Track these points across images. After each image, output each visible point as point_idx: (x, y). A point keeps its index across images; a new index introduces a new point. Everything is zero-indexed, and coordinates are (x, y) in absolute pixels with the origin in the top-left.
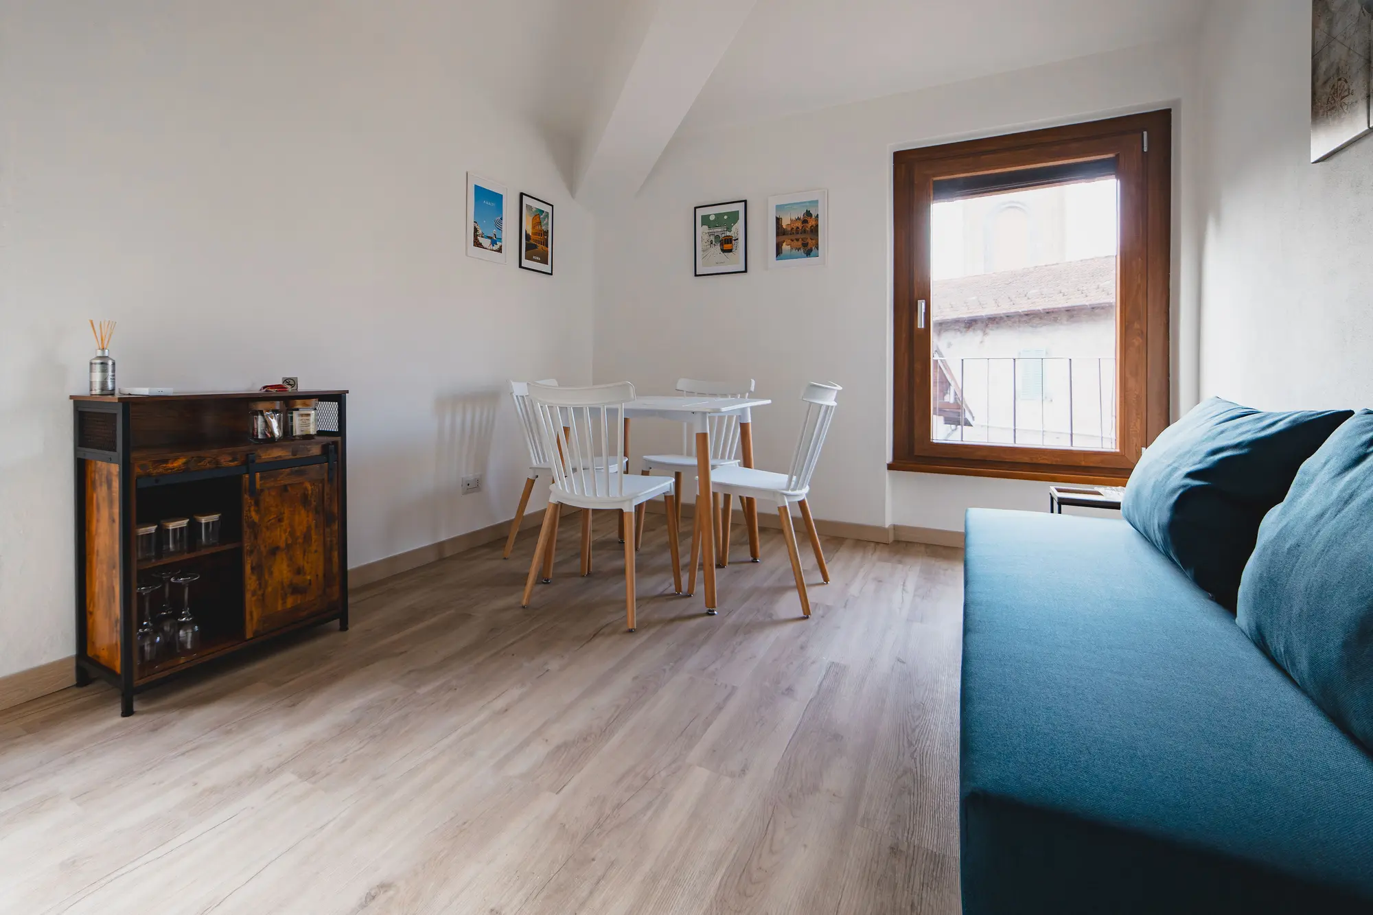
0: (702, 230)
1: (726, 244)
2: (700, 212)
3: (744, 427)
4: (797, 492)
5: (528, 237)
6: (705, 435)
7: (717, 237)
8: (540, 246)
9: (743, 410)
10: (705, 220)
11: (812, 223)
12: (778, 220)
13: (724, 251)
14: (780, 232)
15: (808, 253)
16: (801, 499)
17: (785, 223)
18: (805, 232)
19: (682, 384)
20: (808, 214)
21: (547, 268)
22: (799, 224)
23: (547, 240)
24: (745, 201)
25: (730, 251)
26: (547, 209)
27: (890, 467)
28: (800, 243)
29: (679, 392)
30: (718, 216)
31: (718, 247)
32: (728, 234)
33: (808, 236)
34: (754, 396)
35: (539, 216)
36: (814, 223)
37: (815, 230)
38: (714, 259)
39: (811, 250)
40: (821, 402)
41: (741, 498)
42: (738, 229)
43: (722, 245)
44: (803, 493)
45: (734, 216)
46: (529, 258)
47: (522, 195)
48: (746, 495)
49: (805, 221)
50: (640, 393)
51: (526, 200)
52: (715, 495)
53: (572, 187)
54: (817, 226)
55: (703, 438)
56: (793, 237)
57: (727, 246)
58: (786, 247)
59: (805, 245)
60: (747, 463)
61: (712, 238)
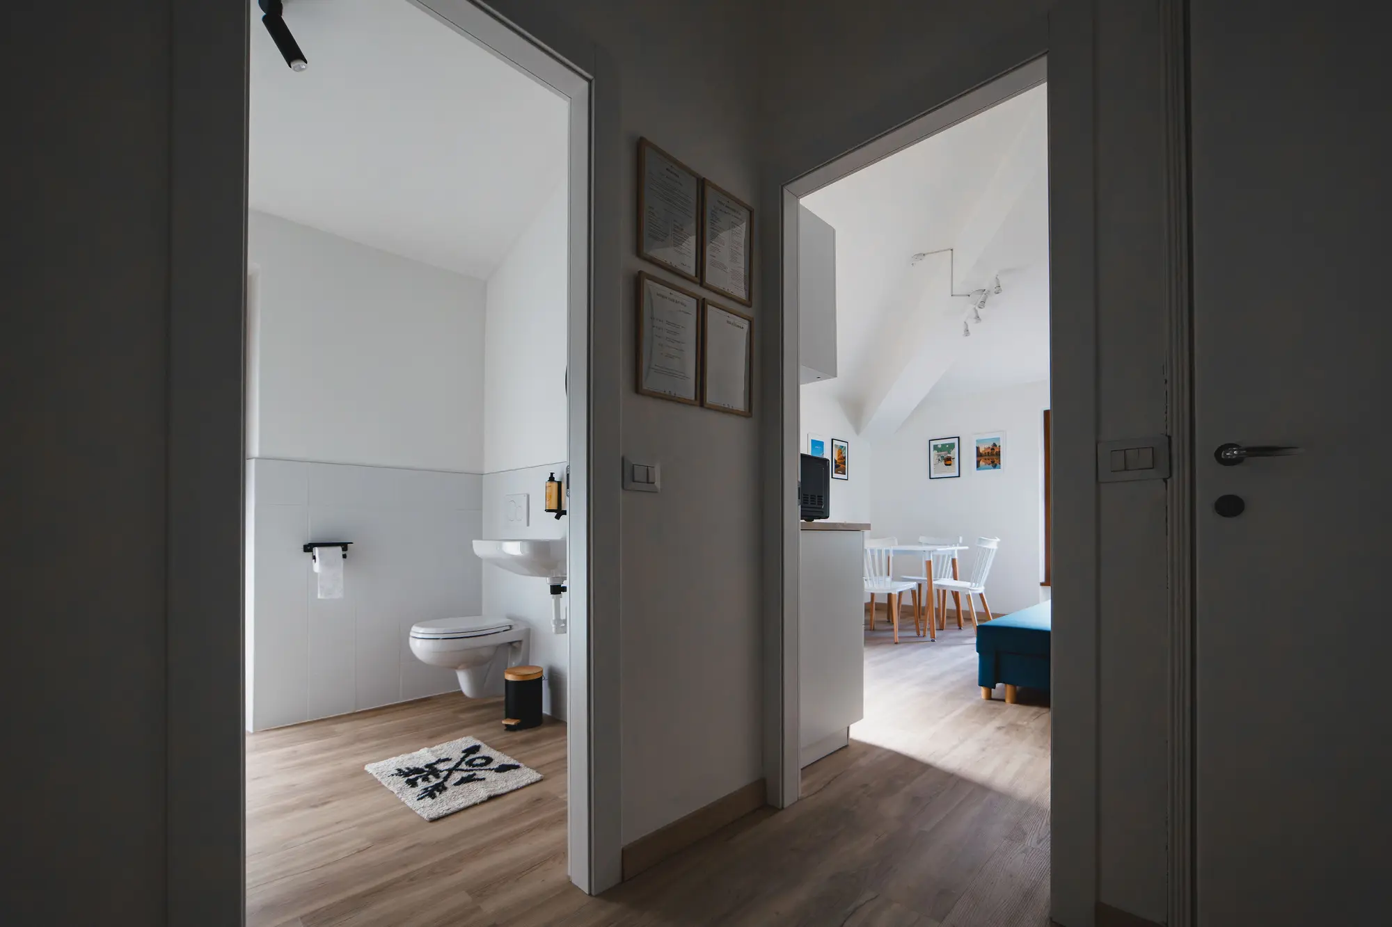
0: (933, 453)
1: (948, 461)
2: (933, 443)
3: (954, 561)
4: (979, 588)
5: (836, 461)
6: (930, 561)
7: (942, 457)
8: (842, 466)
9: (953, 551)
10: (936, 447)
11: (996, 450)
12: (978, 448)
13: (946, 465)
14: (979, 455)
15: (995, 466)
16: (980, 592)
17: (982, 450)
18: (992, 455)
19: (922, 539)
20: (995, 445)
21: (845, 477)
22: (990, 451)
23: (845, 462)
24: (959, 437)
25: (950, 465)
26: (844, 445)
27: (1042, 584)
28: (990, 462)
29: (920, 544)
30: (943, 445)
31: (943, 463)
32: (949, 455)
33: (994, 457)
34: (961, 545)
35: (841, 449)
36: (998, 450)
37: (998, 454)
38: (940, 469)
39: (996, 465)
40: (985, 546)
41: (952, 592)
42: (954, 454)
43: (945, 462)
44: (981, 590)
45: (952, 446)
46: (836, 473)
47: (832, 440)
48: (954, 590)
49: (993, 449)
50: (900, 544)
51: (835, 442)
52: (938, 591)
53: (858, 431)
54: (999, 452)
55: (929, 563)
56: (987, 457)
57: (948, 463)
58: (982, 463)
59: (993, 462)
60: (955, 578)
61: (940, 457)
